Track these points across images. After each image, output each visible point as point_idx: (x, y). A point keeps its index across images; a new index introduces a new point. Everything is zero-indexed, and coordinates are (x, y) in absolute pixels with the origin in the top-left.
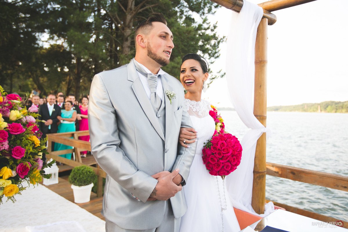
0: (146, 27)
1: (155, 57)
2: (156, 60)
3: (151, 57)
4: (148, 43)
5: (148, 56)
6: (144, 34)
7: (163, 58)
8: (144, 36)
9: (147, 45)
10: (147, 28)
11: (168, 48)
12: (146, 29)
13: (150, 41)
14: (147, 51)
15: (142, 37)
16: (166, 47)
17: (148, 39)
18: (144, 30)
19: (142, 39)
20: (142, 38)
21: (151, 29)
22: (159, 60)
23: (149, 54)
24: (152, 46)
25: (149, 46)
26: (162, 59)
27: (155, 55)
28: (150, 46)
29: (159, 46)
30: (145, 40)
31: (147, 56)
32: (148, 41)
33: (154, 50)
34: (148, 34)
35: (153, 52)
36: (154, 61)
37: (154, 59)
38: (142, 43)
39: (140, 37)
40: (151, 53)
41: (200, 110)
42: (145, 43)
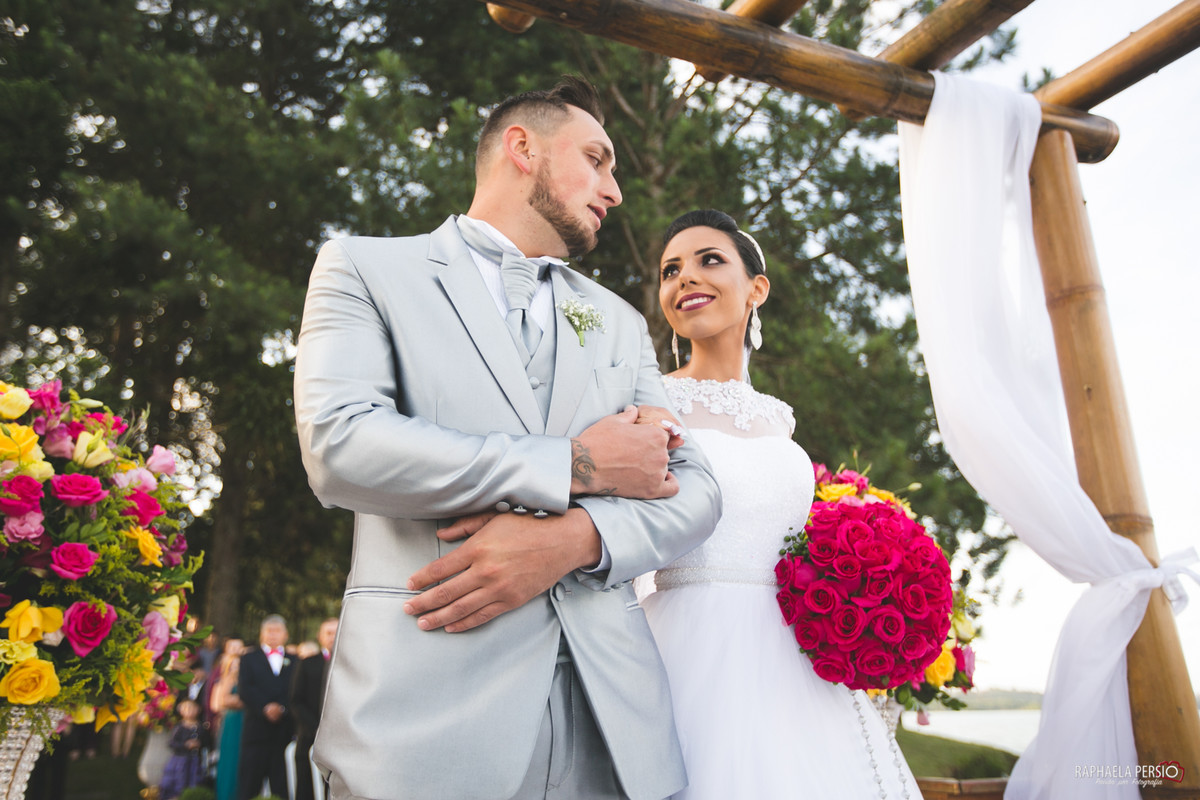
0: (546, 110)
2: (557, 222)
3: (540, 210)
4: (545, 162)
5: (531, 203)
6: (534, 129)
7: (583, 224)
8: (531, 136)
9: (536, 169)
10: (547, 113)
11: (603, 199)
12: (544, 115)
13: (552, 158)
14: (531, 186)
15: (524, 136)
16: (596, 196)
17: (546, 150)
18: (534, 116)
19: (525, 142)
20: (523, 140)
21: (563, 121)
22: (567, 227)
23: (538, 198)
24: (556, 174)
25: (545, 174)
26: (581, 228)
27: (560, 206)
29: (581, 183)
30: (535, 150)
31: (528, 202)
32: (546, 156)
33: (559, 190)
34: (547, 132)
35: (553, 193)
36: (548, 225)
37: (550, 219)
38: (523, 157)
39: (519, 134)
40: (545, 198)
41: (740, 411)
42: (531, 158)
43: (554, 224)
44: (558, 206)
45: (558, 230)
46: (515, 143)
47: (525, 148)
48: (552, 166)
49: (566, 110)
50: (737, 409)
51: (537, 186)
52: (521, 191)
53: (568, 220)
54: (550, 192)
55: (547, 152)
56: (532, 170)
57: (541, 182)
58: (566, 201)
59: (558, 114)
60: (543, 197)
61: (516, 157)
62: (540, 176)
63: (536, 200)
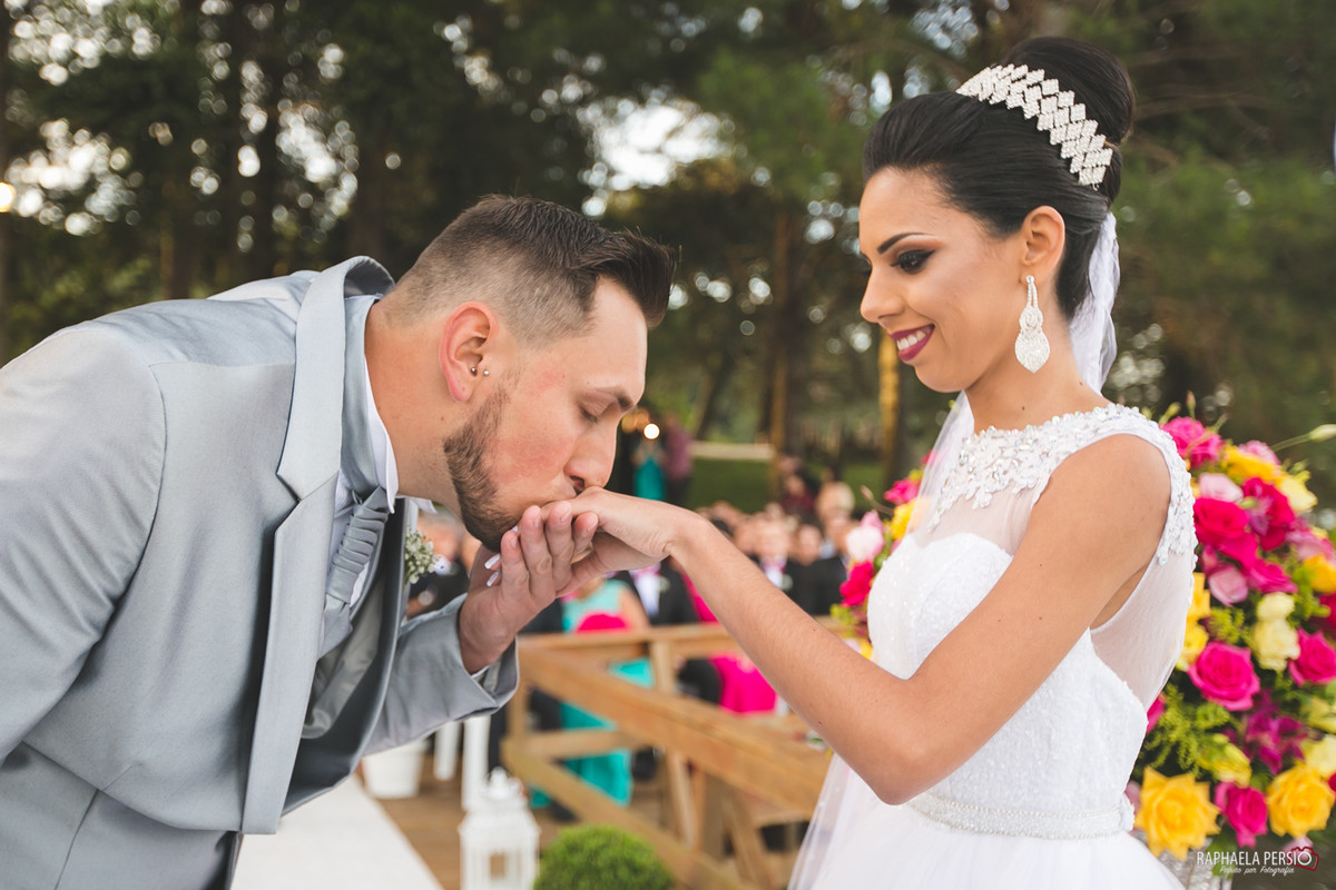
1: (476, 495)
2: (470, 506)
3: (454, 469)
4: (501, 398)
5: (447, 449)
8: (499, 335)
9: (480, 400)
10: (550, 299)
12: (545, 298)
13: (515, 396)
14: (461, 424)
15: (486, 328)
17: (514, 375)
18: (525, 294)
19: (481, 341)
20: (480, 335)
23: (460, 451)
24: (507, 431)
25: (490, 420)
27: (488, 486)
28: (497, 421)
30: (492, 364)
31: (442, 444)
32: (507, 385)
33: (498, 462)
34: (531, 338)
35: (487, 461)
38: (465, 368)
39: (477, 321)
40: (471, 460)
42: (479, 377)
43: (464, 507)
44: (484, 486)
46: (469, 329)
47: (478, 350)
48: (508, 413)
49: (584, 298)
51: (468, 432)
52: (442, 419)
53: (489, 513)
54: (483, 457)
55: (512, 380)
56: (472, 396)
57: (475, 429)
58: (501, 485)
59: (569, 310)
60: (468, 455)
61: (452, 363)
62: (481, 416)
63: (456, 450)
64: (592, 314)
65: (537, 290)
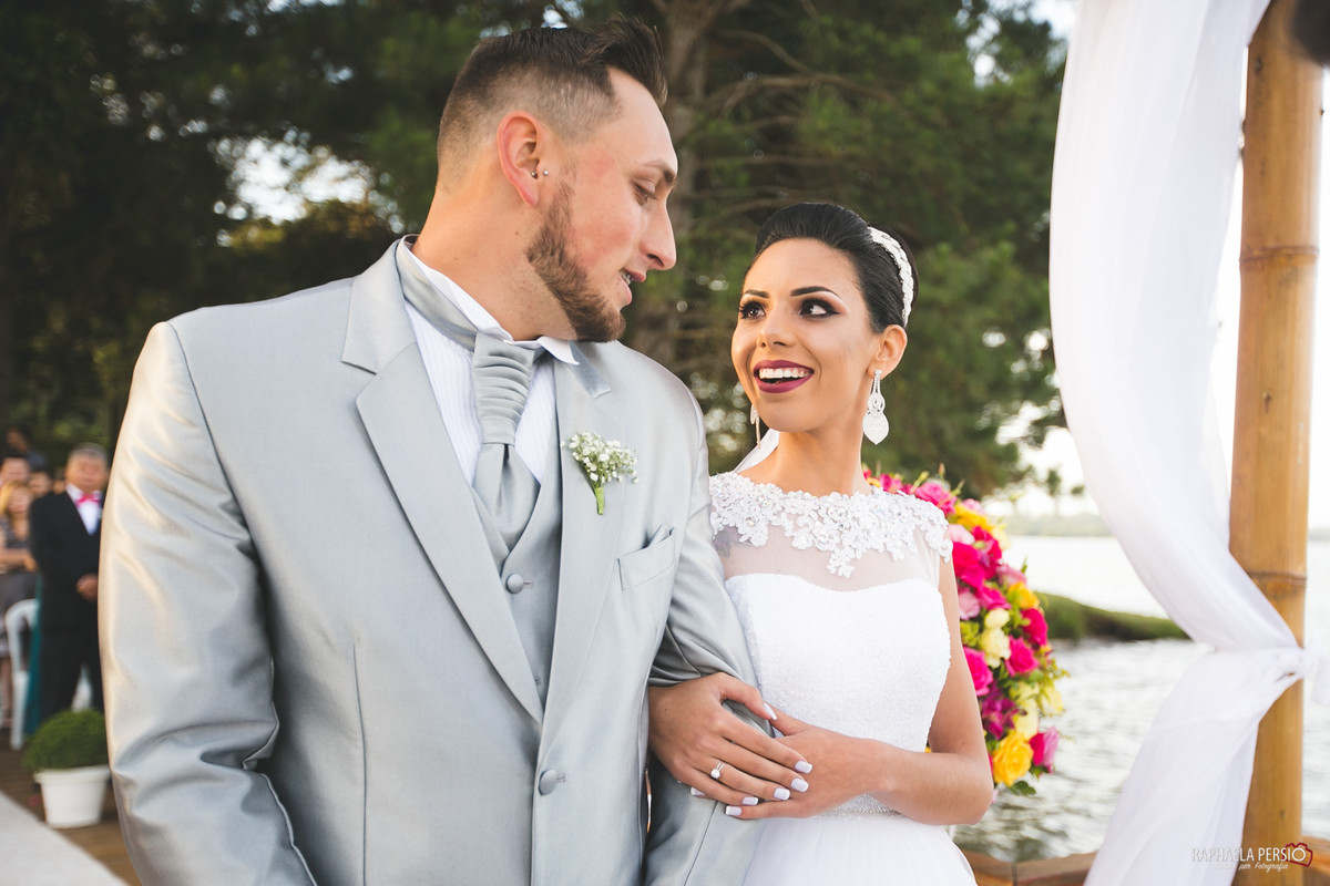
0: (575, 87)
1: (571, 286)
2: (569, 300)
3: (543, 273)
4: (565, 192)
5: (531, 259)
6: (552, 123)
7: (608, 304)
8: (546, 136)
9: (548, 200)
10: (578, 96)
11: (646, 258)
12: (572, 96)
13: (577, 188)
14: (536, 229)
15: (534, 132)
16: (637, 253)
17: (569, 168)
18: (554, 97)
19: (533, 146)
20: (531, 140)
21: (604, 116)
22: (585, 310)
23: (543, 253)
24: (580, 219)
25: (562, 214)
27: (579, 275)
28: (568, 213)
29: (619, 238)
30: (548, 166)
31: (524, 257)
32: (568, 180)
33: (580, 247)
34: (572, 135)
35: (571, 252)
36: (554, 301)
37: (559, 293)
38: (528, 174)
39: (523, 129)
40: (557, 256)
41: (840, 545)
42: (541, 178)
43: (564, 303)
44: (575, 275)
45: (569, 314)
46: (518, 144)
47: (534, 155)
48: (576, 203)
49: (603, 85)
50: (837, 540)
52: (517, 234)
53: (587, 298)
54: (566, 249)
55: (571, 174)
56: (540, 199)
57: (551, 227)
58: (589, 268)
59: (595, 100)
60: (552, 254)
61: (516, 171)
62: (552, 215)
63: (539, 255)
64: (617, 98)
65: (562, 91)
